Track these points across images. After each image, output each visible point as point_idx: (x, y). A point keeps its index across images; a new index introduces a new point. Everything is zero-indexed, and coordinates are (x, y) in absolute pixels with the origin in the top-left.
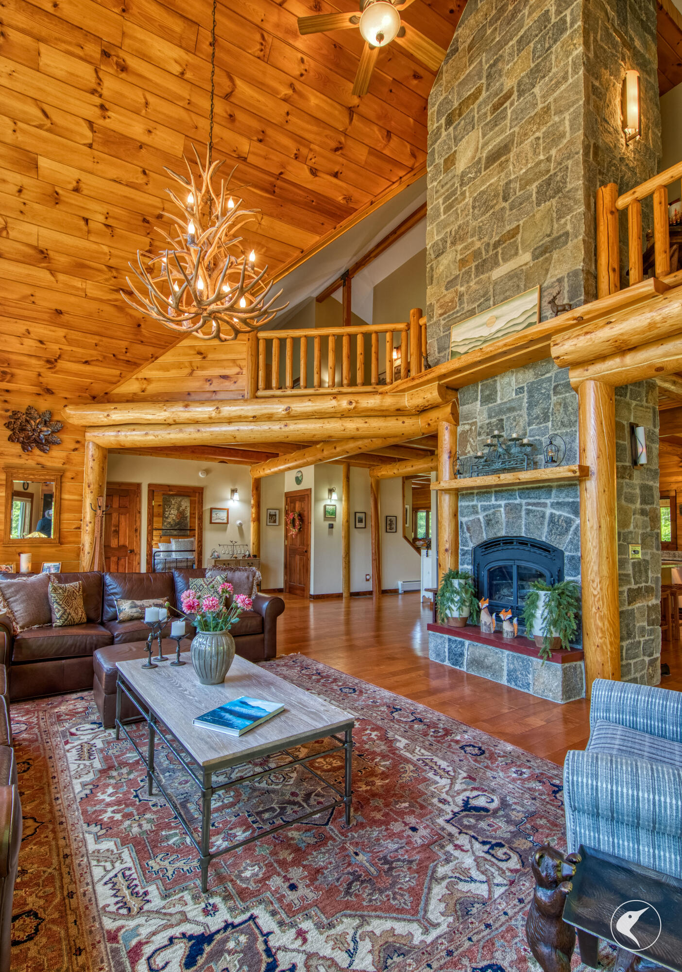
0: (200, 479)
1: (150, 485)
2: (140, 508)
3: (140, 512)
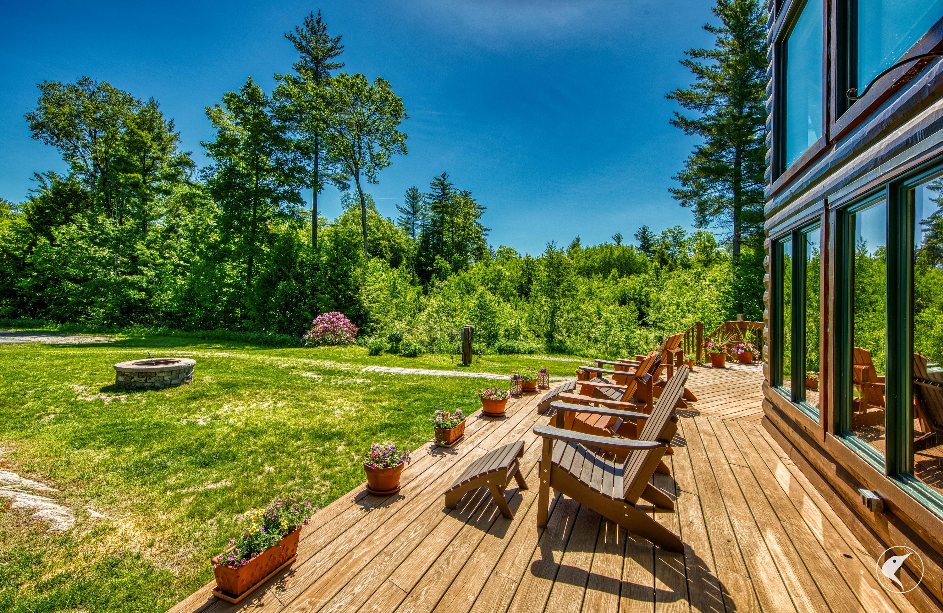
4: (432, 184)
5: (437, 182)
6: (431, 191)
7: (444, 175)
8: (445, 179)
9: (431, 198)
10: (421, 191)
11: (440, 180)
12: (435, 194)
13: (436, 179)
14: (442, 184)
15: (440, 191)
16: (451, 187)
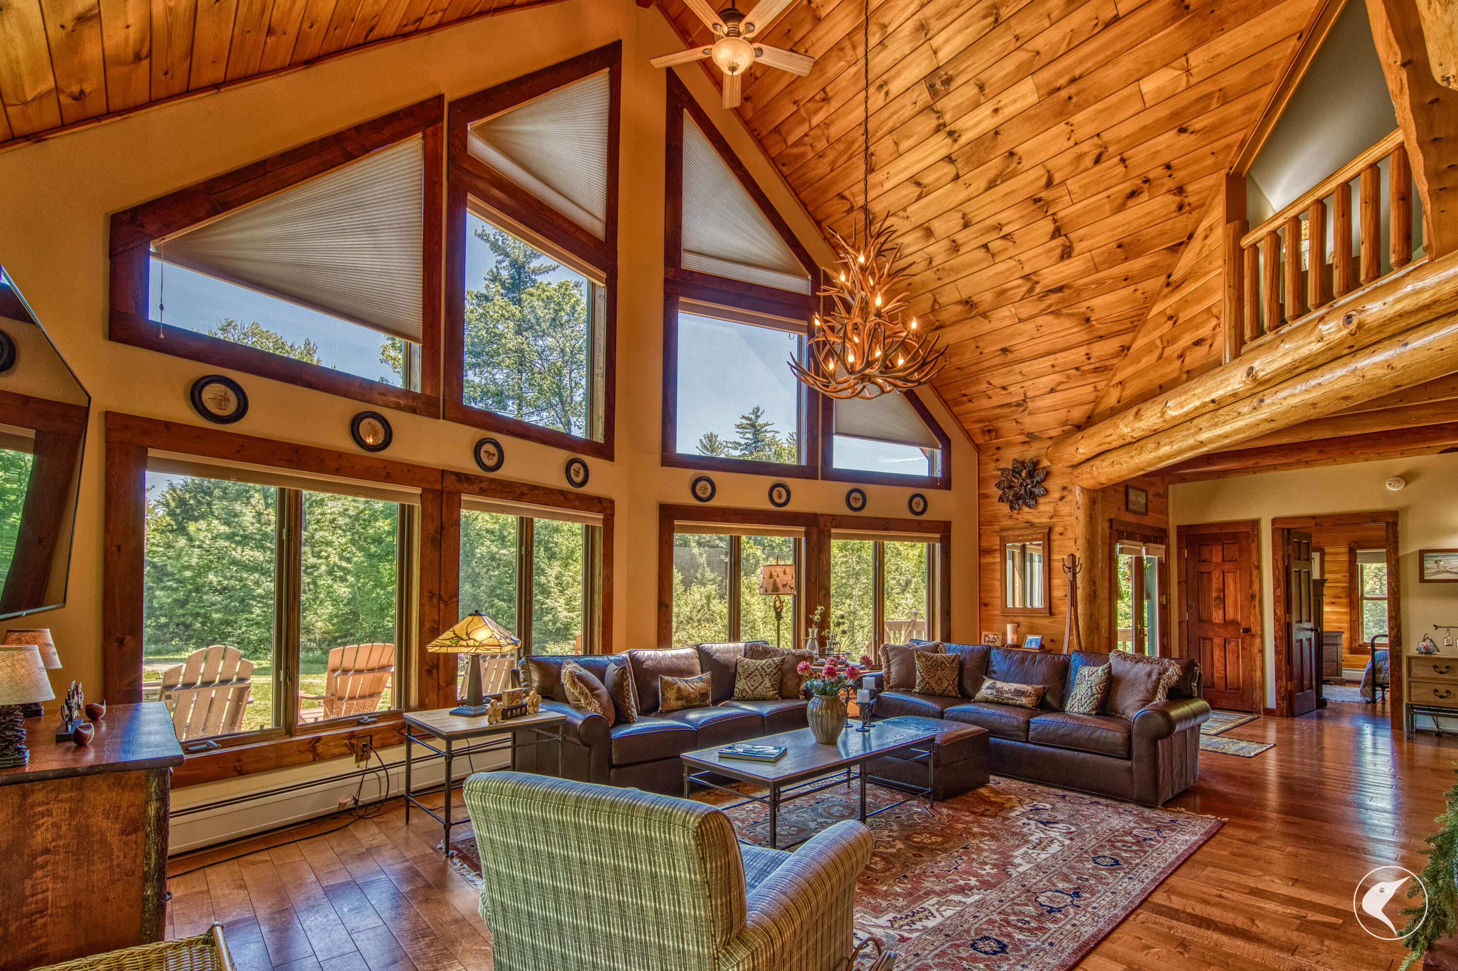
0: (1390, 496)
1: (1274, 521)
2: (1259, 560)
3: (1259, 568)
4: (738, 426)
5: (745, 421)
6: (737, 438)
7: (756, 411)
8: (757, 417)
9: (736, 448)
10: (721, 439)
11: (750, 419)
12: (743, 441)
13: (744, 417)
14: (753, 426)
15: (750, 436)
16: (768, 428)
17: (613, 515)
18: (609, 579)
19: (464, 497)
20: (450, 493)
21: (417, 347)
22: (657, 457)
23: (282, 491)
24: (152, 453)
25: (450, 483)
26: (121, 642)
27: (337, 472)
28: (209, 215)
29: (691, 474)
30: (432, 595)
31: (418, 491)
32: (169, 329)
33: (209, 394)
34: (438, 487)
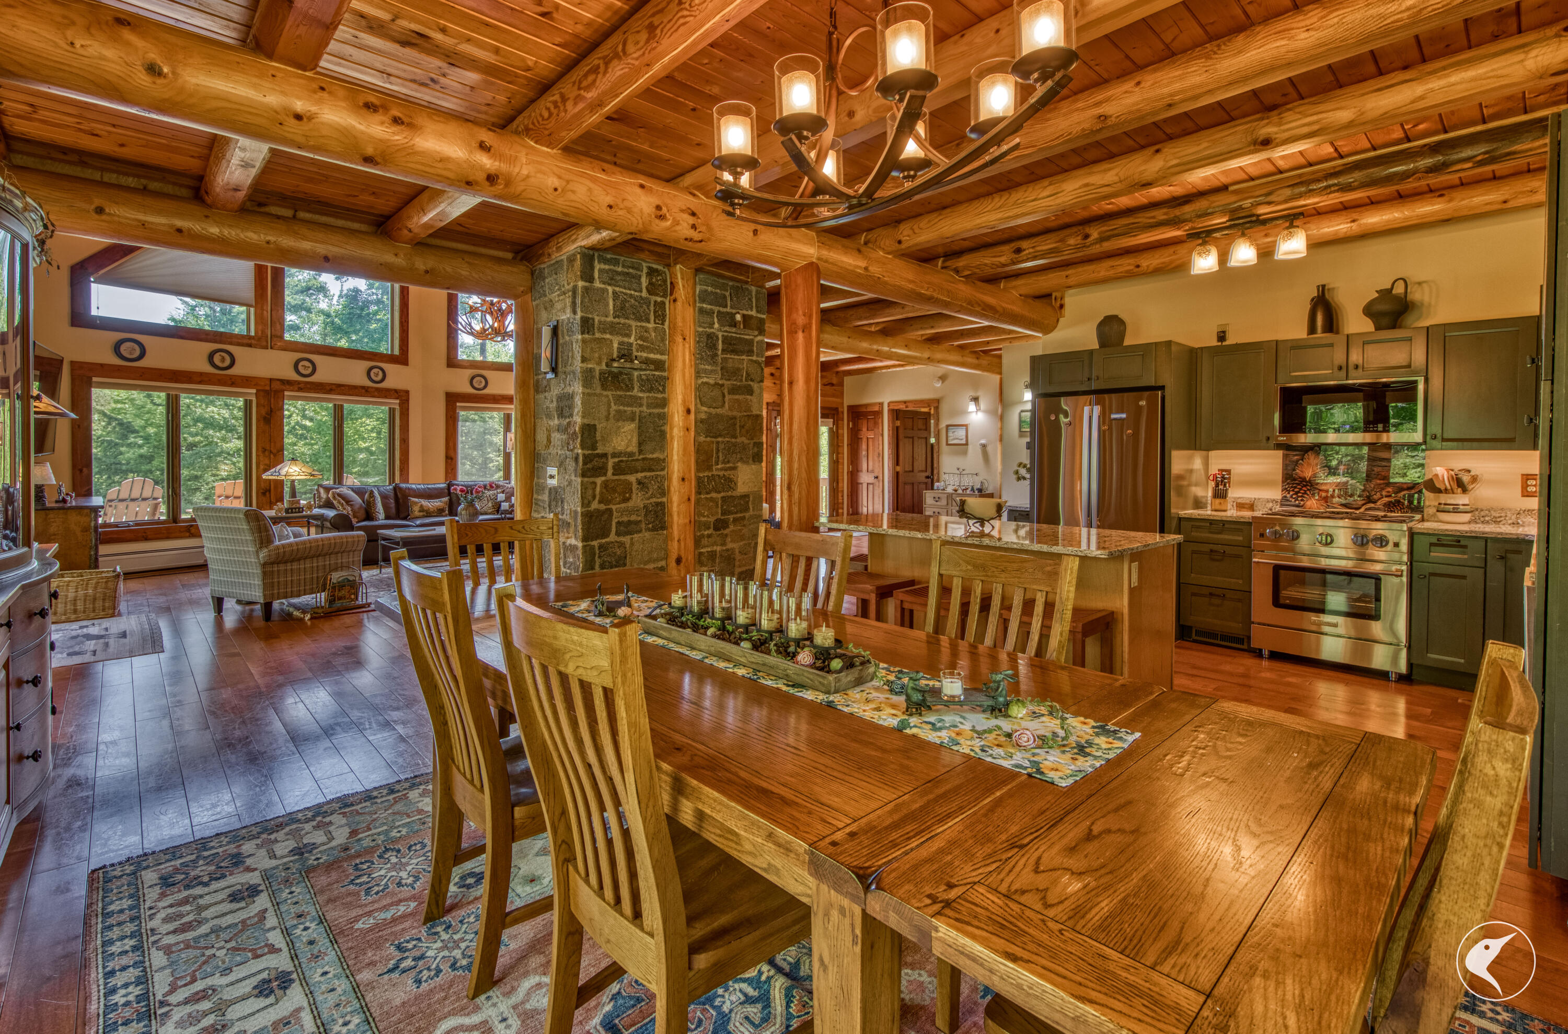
1: (889, 404)
17: (408, 400)
18: (405, 441)
19: (286, 393)
20: (276, 392)
21: (252, 310)
22: (444, 361)
23: (168, 396)
24: (94, 379)
25: (276, 386)
26: (81, 471)
27: (200, 383)
28: (122, 257)
29: (469, 372)
30: (264, 450)
31: (254, 391)
32: (101, 318)
33: (124, 349)
34: (268, 388)
